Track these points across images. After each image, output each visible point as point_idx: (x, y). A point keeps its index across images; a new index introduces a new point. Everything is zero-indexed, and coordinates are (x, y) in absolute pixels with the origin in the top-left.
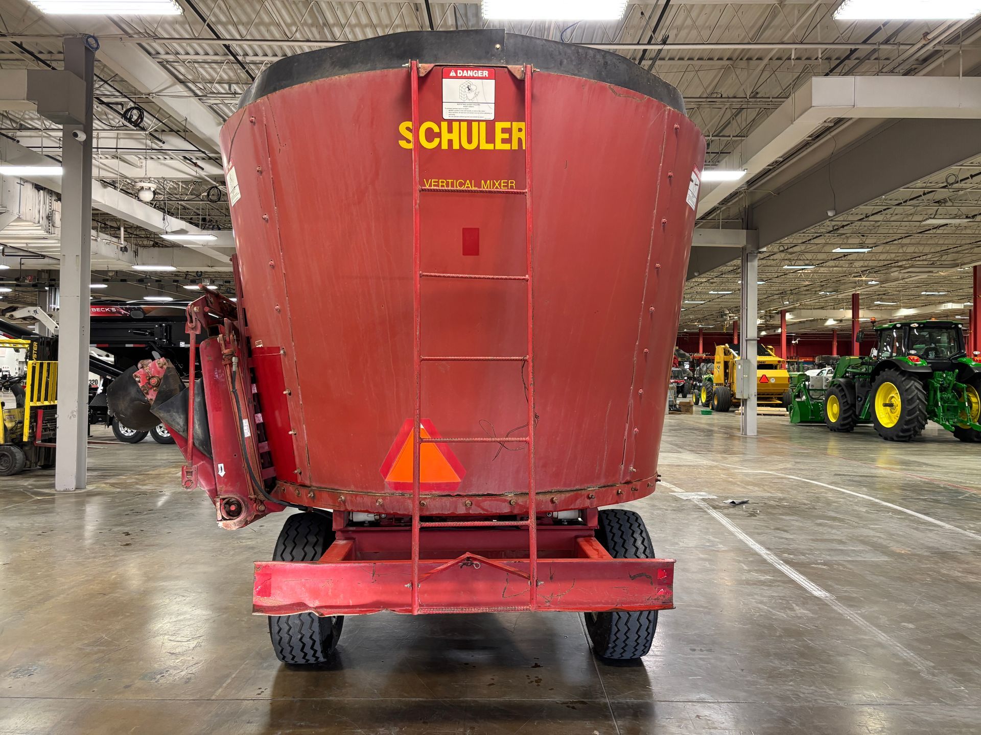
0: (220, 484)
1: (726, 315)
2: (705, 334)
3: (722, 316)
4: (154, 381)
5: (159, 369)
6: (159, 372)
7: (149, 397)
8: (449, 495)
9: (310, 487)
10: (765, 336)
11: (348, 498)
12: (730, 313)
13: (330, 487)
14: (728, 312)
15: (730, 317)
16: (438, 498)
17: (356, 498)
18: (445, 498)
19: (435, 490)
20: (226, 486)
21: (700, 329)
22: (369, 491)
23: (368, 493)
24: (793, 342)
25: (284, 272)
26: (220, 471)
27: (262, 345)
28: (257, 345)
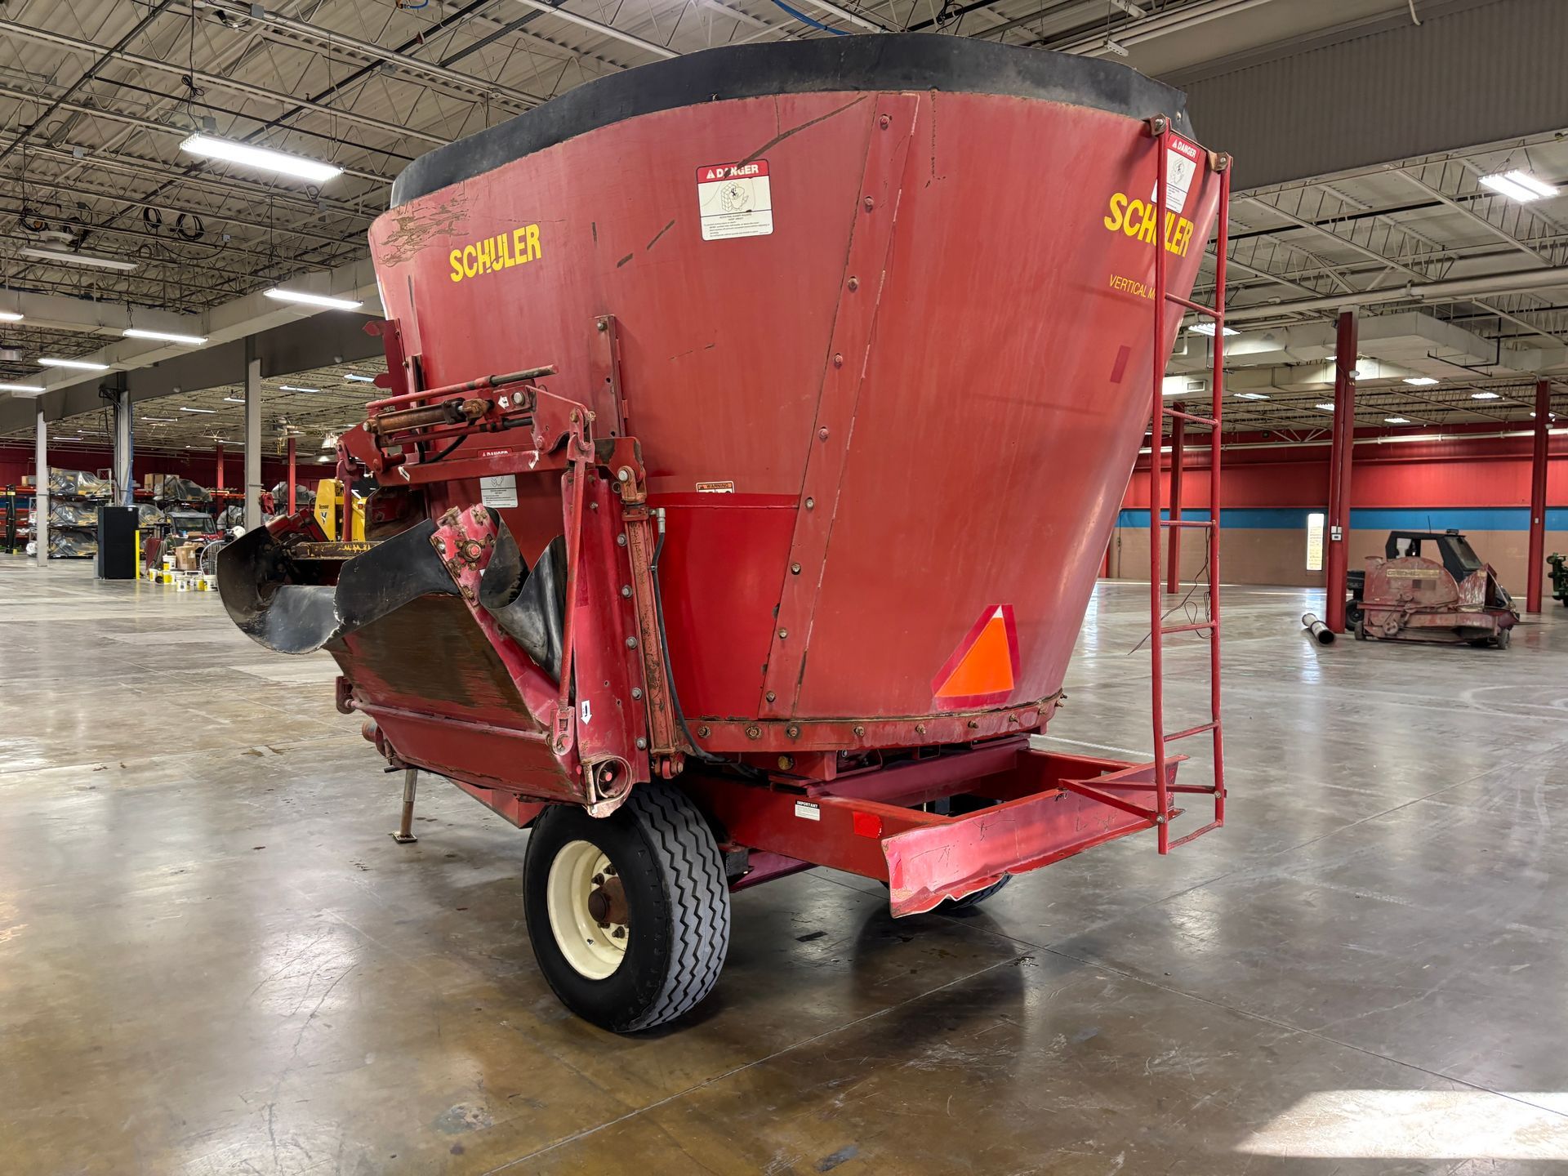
0: (583, 737)
1: (281, 426)
2: (226, 456)
3: (275, 428)
4: (475, 550)
5: (477, 526)
6: (476, 533)
7: (462, 582)
8: (998, 710)
9: (788, 720)
10: (326, 463)
11: (870, 729)
12: (288, 424)
13: (836, 715)
14: (285, 422)
15: (288, 430)
16: (988, 715)
17: (883, 728)
18: (995, 714)
19: (987, 704)
20: (591, 739)
21: (219, 447)
22: (907, 714)
23: (904, 717)
24: (366, 475)
25: (863, 376)
26: (584, 715)
27: (730, 490)
28: (702, 489)
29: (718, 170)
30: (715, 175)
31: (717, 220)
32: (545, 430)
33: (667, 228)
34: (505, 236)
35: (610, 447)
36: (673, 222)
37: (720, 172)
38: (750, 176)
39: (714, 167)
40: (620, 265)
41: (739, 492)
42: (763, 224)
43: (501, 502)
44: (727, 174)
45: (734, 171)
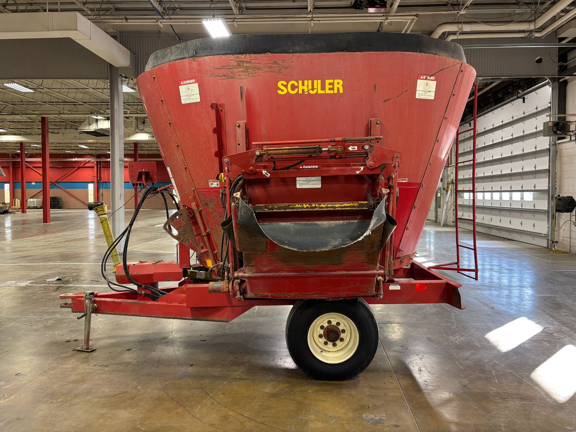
9: (401, 258)
27: (406, 181)
28: (399, 181)
29: (424, 76)
30: (423, 77)
31: (421, 92)
32: (375, 160)
33: (405, 92)
34: (319, 81)
35: (384, 166)
36: (407, 90)
37: (425, 77)
38: (432, 80)
39: (423, 75)
40: (385, 101)
41: (409, 182)
42: (431, 96)
43: (310, 186)
44: (426, 78)
45: (428, 78)
